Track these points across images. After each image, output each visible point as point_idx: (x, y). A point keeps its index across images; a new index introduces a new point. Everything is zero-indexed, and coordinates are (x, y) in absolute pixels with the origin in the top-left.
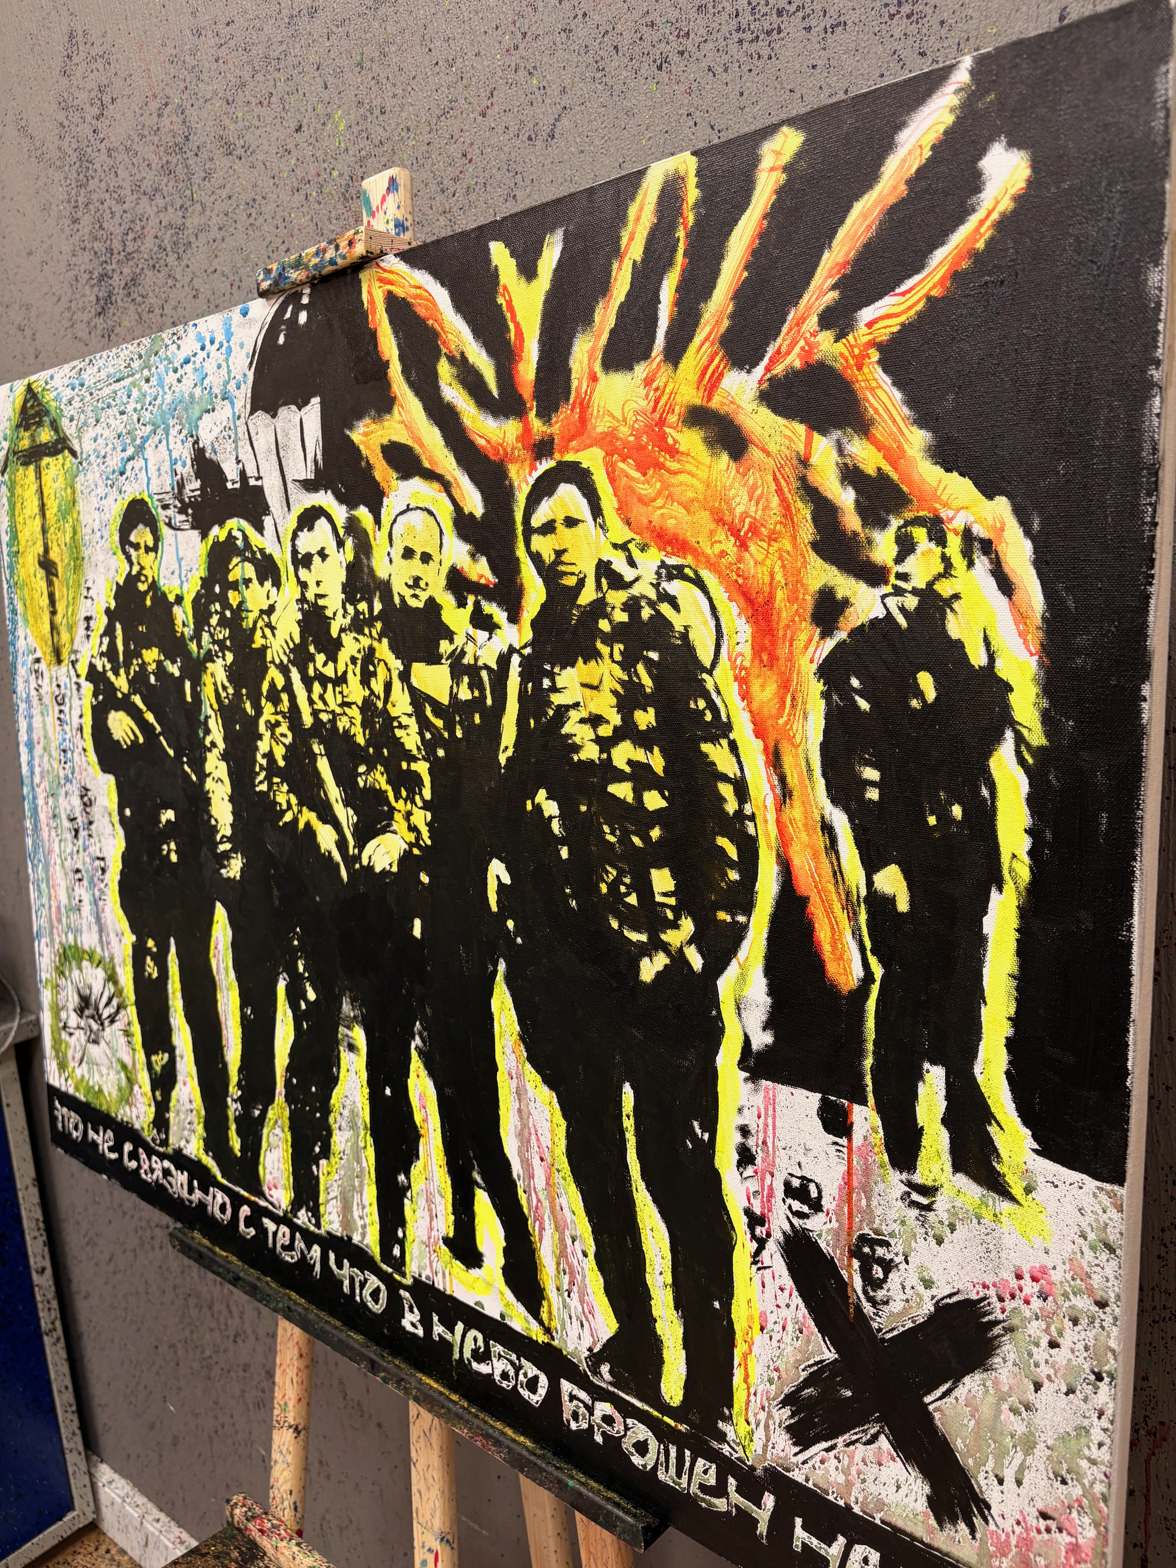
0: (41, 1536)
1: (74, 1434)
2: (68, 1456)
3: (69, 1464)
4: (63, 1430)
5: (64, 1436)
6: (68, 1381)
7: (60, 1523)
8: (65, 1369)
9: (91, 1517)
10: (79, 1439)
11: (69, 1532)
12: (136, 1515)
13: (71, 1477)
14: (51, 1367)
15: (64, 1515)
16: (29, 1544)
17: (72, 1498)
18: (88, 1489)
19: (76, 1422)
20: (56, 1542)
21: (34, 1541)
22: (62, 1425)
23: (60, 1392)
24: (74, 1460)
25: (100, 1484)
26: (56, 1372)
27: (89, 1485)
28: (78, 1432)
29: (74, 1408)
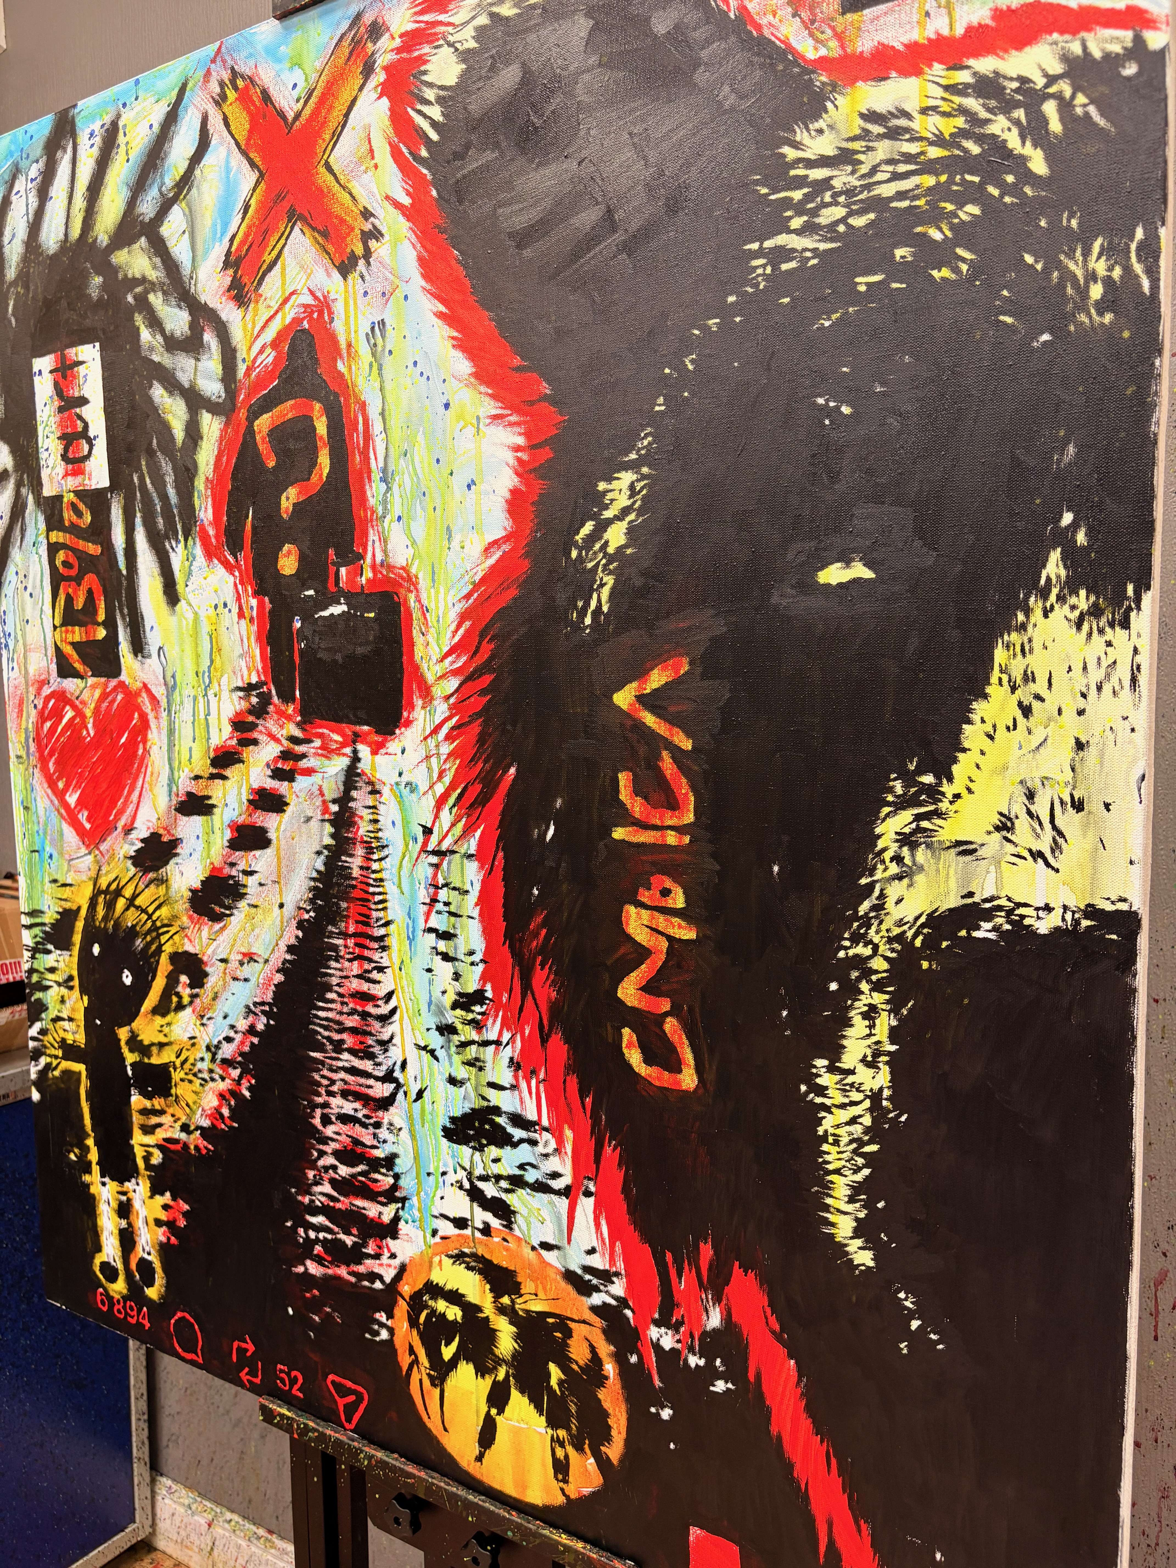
0: (106, 1545)
1: (143, 1443)
2: (135, 1465)
3: (135, 1473)
4: (134, 1439)
5: (134, 1445)
6: (144, 1389)
7: (123, 1534)
8: (143, 1376)
9: (148, 1530)
10: (146, 1449)
11: (129, 1544)
12: (203, 1521)
13: (136, 1488)
14: (132, 1372)
15: (126, 1528)
16: (96, 1552)
17: (134, 1509)
18: (149, 1502)
19: (146, 1432)
20: (117, 1553)
21: (100, 1548)
22: (134, 1434)
23: (137, 1399)
24: (140, 1471)
25: (159, 1498)
26: (136, 1378)
27: (149, 1497)
28: (147, 1442)
29: (146, 1417)
